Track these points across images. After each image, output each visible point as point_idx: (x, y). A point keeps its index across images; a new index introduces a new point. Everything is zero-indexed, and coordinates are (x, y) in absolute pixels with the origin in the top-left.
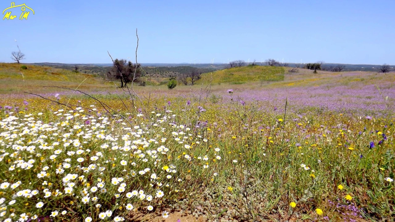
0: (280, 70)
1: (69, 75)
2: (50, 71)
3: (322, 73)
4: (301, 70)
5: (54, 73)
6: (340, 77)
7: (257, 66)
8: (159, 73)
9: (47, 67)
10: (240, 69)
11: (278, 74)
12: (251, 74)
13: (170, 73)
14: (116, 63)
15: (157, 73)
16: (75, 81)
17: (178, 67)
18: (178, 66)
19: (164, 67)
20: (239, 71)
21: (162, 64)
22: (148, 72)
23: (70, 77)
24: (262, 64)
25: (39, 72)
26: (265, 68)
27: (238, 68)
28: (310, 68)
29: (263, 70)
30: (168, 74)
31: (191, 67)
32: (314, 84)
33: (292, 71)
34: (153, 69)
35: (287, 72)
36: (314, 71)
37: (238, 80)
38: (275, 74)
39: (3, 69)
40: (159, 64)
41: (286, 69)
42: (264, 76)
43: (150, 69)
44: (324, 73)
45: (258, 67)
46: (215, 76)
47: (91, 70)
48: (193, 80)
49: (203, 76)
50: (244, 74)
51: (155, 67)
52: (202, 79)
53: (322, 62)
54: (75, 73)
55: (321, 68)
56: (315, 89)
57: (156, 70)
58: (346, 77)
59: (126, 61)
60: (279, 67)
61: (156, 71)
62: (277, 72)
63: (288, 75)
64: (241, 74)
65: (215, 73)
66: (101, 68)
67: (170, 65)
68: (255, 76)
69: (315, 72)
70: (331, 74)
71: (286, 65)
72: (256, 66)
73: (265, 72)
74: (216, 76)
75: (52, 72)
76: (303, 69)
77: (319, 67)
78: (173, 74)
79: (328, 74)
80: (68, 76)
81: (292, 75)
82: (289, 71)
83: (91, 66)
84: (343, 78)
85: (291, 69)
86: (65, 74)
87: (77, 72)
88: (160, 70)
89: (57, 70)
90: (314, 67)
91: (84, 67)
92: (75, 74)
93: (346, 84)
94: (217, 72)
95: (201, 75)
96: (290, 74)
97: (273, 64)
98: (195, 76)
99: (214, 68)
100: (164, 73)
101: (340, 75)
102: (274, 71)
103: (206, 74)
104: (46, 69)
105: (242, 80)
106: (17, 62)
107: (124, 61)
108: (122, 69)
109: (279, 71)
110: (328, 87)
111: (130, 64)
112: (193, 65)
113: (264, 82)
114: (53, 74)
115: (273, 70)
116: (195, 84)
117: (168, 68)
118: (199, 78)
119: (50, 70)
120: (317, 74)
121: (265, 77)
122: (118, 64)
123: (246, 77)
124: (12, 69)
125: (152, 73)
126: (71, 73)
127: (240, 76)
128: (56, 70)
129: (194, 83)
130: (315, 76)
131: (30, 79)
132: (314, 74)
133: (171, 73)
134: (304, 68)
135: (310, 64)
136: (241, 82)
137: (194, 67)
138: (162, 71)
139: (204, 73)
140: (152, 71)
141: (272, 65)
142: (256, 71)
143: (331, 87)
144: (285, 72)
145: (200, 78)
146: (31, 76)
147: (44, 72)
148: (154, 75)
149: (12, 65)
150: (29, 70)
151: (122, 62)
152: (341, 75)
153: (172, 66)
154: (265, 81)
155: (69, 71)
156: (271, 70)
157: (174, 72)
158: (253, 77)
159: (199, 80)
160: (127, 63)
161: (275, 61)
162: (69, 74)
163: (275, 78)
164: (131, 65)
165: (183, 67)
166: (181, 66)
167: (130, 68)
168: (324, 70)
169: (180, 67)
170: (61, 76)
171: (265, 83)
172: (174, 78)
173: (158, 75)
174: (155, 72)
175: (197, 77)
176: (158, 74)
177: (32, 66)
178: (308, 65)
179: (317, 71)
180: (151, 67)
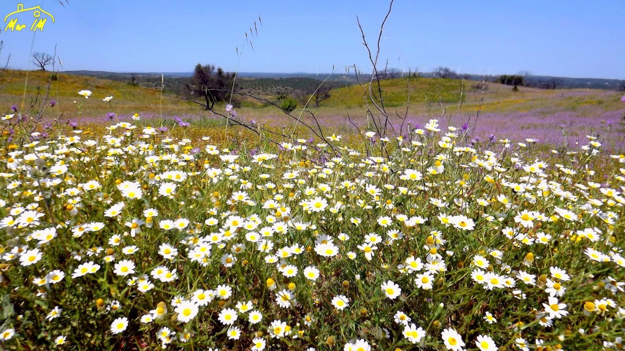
0: (458, 84)
1: (122, 90)
2: (92, 83)
3: (526, 91)
4: (492, 86)
5: (99, 86)
6: (561, 97)
7: (421, 77)
8: (261, 88)
9: (88, 77)
10: (393, 82)
11: (455, 91)
12: (411, 91)
13: (278, 88)
14: (199, 70)
15: (257, 88)
16: (132, 98)
17: (290, 79)
18: (291, 77)
19: (268, 79)
20: (392, 85)
21: (265, 74)
22: (243, 87)
23: (124, 93)
24: (428, 76)
25: (75, 85)
26: (434, 81)
27: (390, 81)
28: (506, 82)
29: (430, 84)
30: (275, 90)
31: (311, 79)
32: (519, 108)
33: (478, 87)
34: (251, 81)
35: (470, 88)
36: (513, 87)
37: (390, 101)
38: (449, 90)
39: (20, 80)
40: (260, 74)
41: (469, 84)
42: (433, 94)
43: (247, 82)
44: (529, 91)
45: (423, 79)
46: (353, 93)
47: (153, 83)
48: (317, 98)
49: (333, 93)
50: (400, 90)
51: (253, 79)
52: (332, 98)
53: (527, 73)
54: (132, 86)
55: (523, 82)
56: (521, 116)
57: (256, 83)
58: (571, 98)
59: (213, 68)
60: (457, 80)
61: (255, 85)
62: (453, 88)
63: (471, 93)
64: (396, 90)
65: (353, 88)
66: (170, 80)
67: (277, 75)
68: (417, 95)
69: (515, 89)
70: (540, 93)
71: (467, 77)
72: (419, 79)
73: (433, 87)
74: (355, 93)
75: (97, 84)
76: (495, 84)
77: (521, 81)
78: (283, 90)
79: (536, 92)
80: (121, 92)
81: (477, 94)
82: (473, 87)
83: (153, 77)
84: (566, 99)
85: (476, 83)
86: (117, 88)
87: (134, 85)
88: (264, 83)
89: (104, 81)
90: (511, 81)
91: (143, 77)
92: (132, 89)
93: (573, 109)
94: (356, 87)
95: (330, 91)
96: (474, 92)
97: (447, 75)
98: (321, 93)
99: (348, 80)
100: (269, 88)
101: (560, 95)
102: (448, 86)
103: (338, 89)
104: (86, 80)
105: (397, 101)
106: (40, 68)
107: (211, 67)
108: (208, 80)
109: (456, 86)
110: (542, 113)
111: (220, 72)
112: (315, 75)
113: (433, 104)
114: (97, 87)
115: (446, 84)
116: (321, 105)
117: (275, 81)
118: (327, 96)
119: (94, 82)
120: (518, 93)
121: (434, 96)
122: (202, 73)
123: (404, 94)
124: (35, 80)
125: (250, 89)
126: (126, 87)
127: (393, 93)
128: (102, 82)
129: (319, 104)
130: (515, 95)
131: (62, 96)
132: (513, 93)
133: (280, 88)
134: (496, 82)
135: (505, 76)
136: (395, 103)
137: (317, 79)
138: (265, 85)
139: (335, 88)
140: (249, 85)
141: (444, 77)
142: (420, 86)
143: (547, 113)
144: (467, 88)
145: (329, 96)
146: (64, 91)
147: (83, 84)
148: (253, 91)
149: (34, 73)
150: (61, 82)
151: (207, 68)
152: (562, 94)
153: (281, 77)
154: (434, 102)
155: (122, 84)
156: (443, 85)
157: (283, 87)
158: (415, 95)
159: (328, 99)
160: (216, 70)
161: (450, 71)
162: (122, 88)
163: (450, 97)
164: (222, 75)
165: (298, 78)
166: (295, 76)
167: (220, 79)
168: (528, 85)
169: (294, 78)
170: (110, 90)
171: (435, 106)
172: (285, 95)
173: (258, 91)
174: (254, 87)
175: (324, 95)
176: (259, 89)
177: (66, 75)
178: (502, 77)
179: (519, 88)
180: (247, 79)
